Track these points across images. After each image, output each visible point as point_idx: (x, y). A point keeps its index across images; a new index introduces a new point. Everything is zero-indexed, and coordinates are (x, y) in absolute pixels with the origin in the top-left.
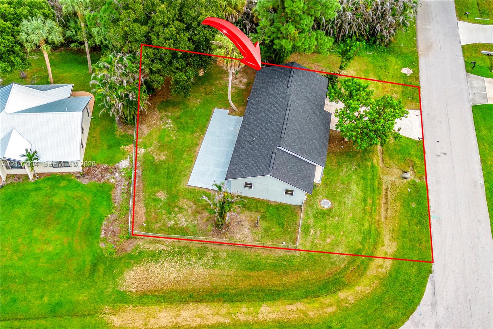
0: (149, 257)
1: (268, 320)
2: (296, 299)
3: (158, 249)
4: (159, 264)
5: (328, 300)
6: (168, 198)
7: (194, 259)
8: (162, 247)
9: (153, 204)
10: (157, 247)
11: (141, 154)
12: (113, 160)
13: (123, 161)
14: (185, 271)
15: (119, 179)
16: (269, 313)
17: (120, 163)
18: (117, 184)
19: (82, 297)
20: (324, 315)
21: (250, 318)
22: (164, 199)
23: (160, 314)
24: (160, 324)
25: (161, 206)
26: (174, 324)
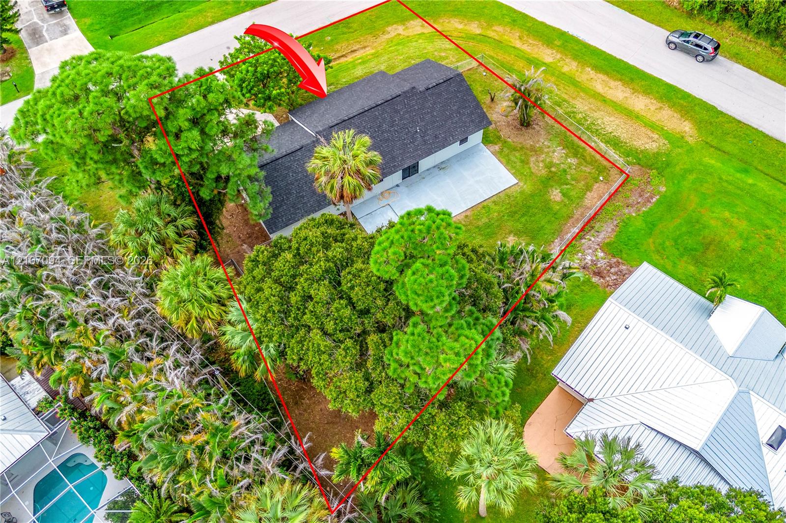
0: (622, 146)
1: (554, 51)
3: (607, 146)
4: (615, 134)
6: (552, 186)
9: (574, 193)
10: (607, 148)
14: (596, 115)
15: (590, 251)
18: (598, 247)
20: (508, 29)
21: (567, 60)
22: (556, 189)
23: (643, 108)
24: (648, 101)
25: (567, 185)
26: (636, 94)
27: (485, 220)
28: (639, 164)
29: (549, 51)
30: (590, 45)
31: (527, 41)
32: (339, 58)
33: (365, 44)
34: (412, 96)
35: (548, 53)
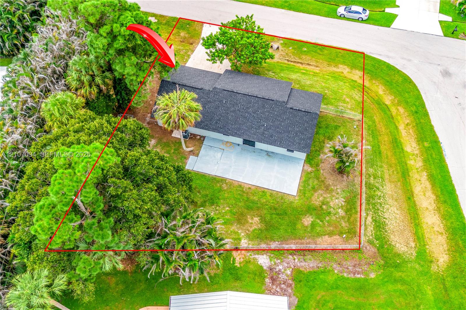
0: (381, 231)
1: (417, 147)
2: (397, 129)
3: (371, 223)
4: (387, 221)
5: (393, 110)
6: (311, 214)
7: (379, 193)
8: (369, 219)
9: (318, 229)
10: (370, 224)
11: (249, 244)
13: (259, 263)
14: (390, 201)
15: (286, 265)
17: (263, 265)
18: (292, 267)
20: (406, 114)
21: (419, 158)
22: (312, 218)
23: (430, 223)
24: (438, 222)
25: (320, 221)
26: (436, 212)
27: (256, 198)
28: (378, 250)
29: (414, 145)
30: (445, 161)
31: (409, 129)
32: (298, 62)
33: (319, 65)
34: (280, 106)
35: (413, 146)
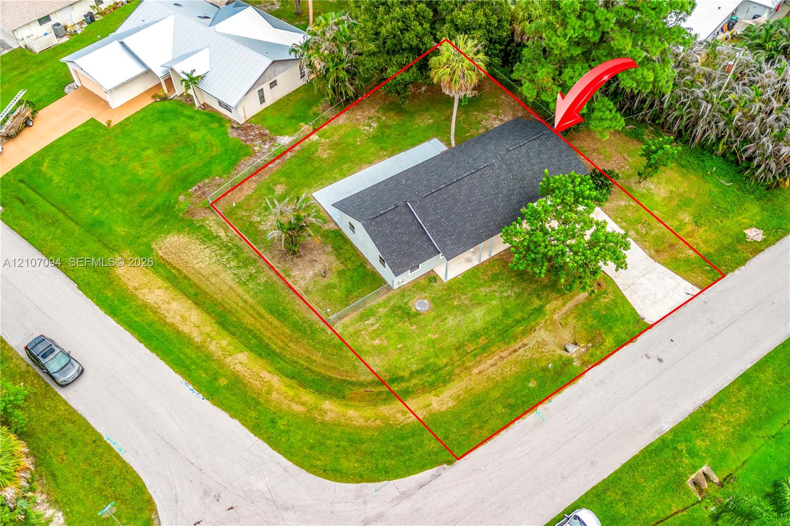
0: (203, 234)
1: (232, 367)
2: (281, 371)
3: (218, 233)
4: (202, 247)
5: (308, 397)
7: (232, 264)
8: (222, 234)
9: (264, 192)
10: (218, 231)
11: (310, 140)
12: (280, 131)
13: (287, 136)
15: (264, 151)
16: (240, 363)
17: (282, 137)
19: (121, 230)
21: (220, 353)
26: (156, 306)
30: (181, 374)
31: (263, 386)
35: (240, 366)
